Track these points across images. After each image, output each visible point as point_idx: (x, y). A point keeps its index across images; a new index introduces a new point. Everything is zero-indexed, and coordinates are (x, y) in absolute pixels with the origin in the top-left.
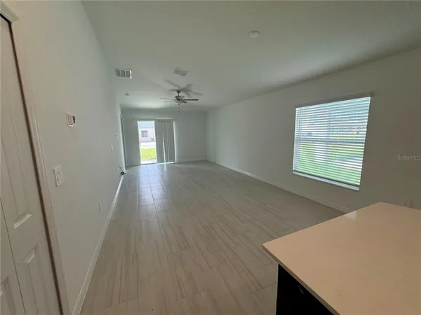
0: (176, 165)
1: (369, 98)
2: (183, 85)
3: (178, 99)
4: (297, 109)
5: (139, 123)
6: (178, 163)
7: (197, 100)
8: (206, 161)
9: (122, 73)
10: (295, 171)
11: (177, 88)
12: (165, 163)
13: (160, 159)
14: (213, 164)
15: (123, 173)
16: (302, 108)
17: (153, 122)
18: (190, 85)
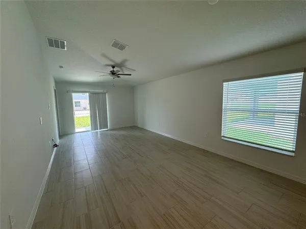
0: (109, 132)
1: (302, 74)
2: (118, 60)
3: (113, 73)
4: (224, 83)
5: (74, 95)
6: (111, 130)
7: (130, 75)
8: (134, 127)
9: (55, 43)
10: (223, 136)
11: (112, 64)
12: (99, 130)
13: (95, 127)
14: (142, 129)
15: (56, 146)
16: (230, 83)
17: (88, 94)
18: (125, 61)
